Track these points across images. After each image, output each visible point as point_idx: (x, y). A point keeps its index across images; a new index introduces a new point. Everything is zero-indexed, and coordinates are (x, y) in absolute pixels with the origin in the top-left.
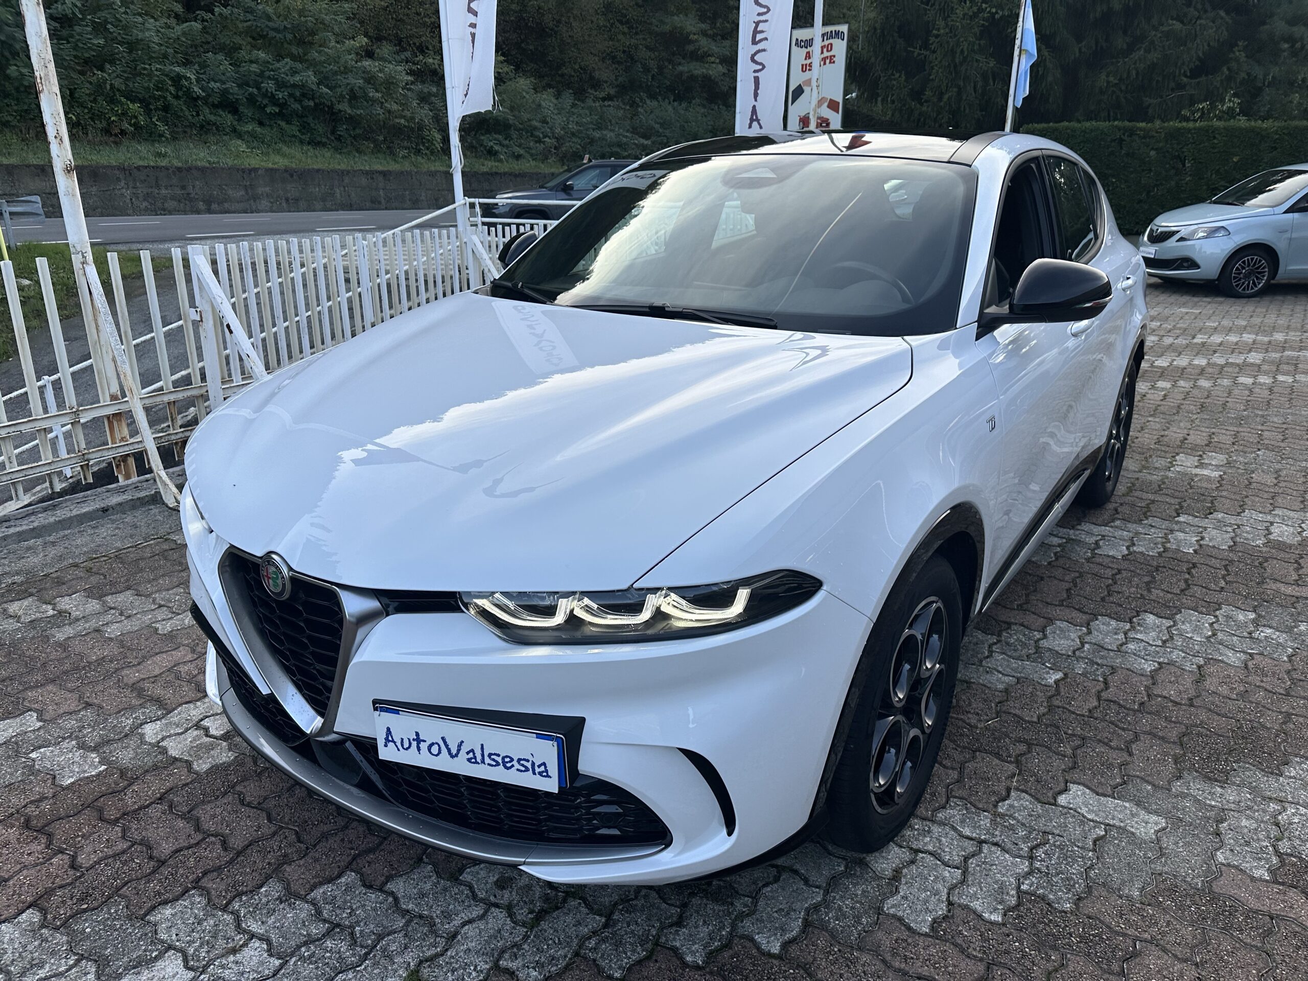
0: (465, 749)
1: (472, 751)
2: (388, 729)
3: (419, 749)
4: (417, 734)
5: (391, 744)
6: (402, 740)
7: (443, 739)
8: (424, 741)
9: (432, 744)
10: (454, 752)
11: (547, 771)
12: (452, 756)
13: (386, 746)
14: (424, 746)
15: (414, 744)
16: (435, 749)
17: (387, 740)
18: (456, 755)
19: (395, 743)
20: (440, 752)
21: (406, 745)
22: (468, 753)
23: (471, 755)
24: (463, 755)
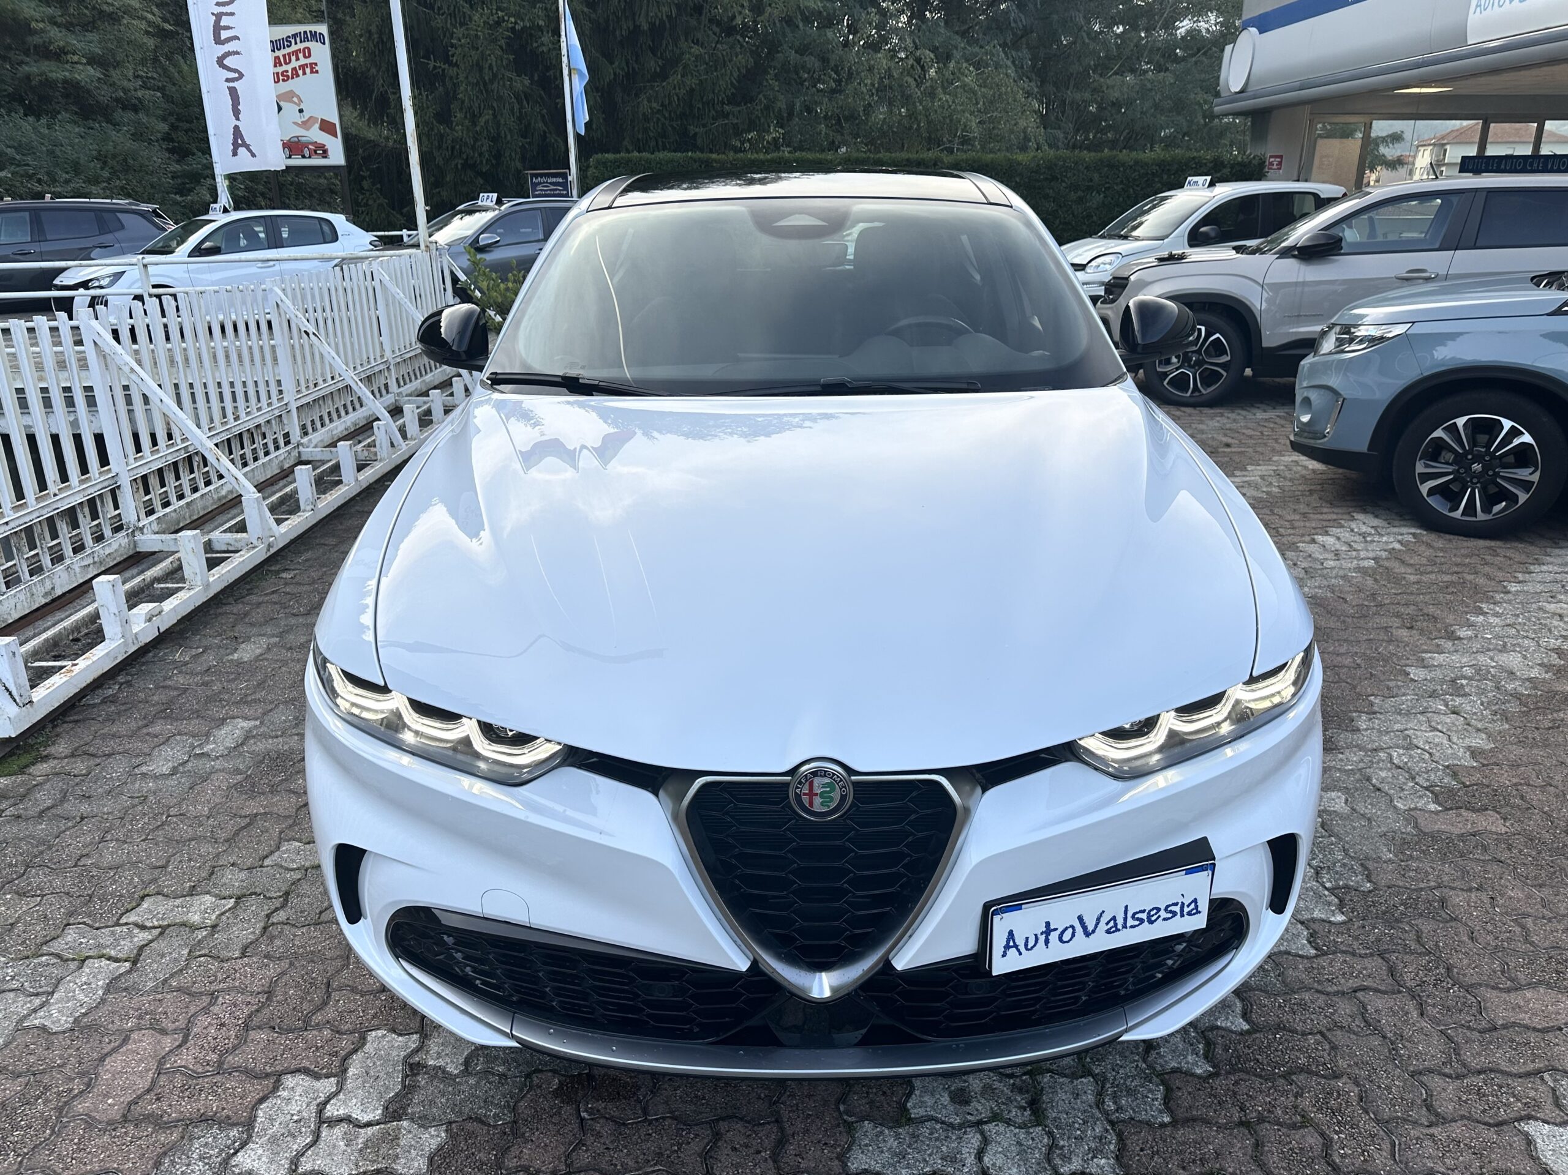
0: (1104, 920)
1: (1114, 918)
2: (1011, 933)
3: (1047, 942)
4: (1048, 924)
5: (1012, 951)
6: (1027, 938)
7: (1080, 918)
8: (1056, 929)
9: (1066, 929)
10: (1090, 928)
11: (1196, 907)
12: (1087, 934)
13: (1004, 955)
14: (1054, 936)
15: (1042, 938)
16: (1067, 936)
17: (1007, 947)
18: (1093, 931)
19: (1016, 946)
20: (1073, 935)
21: (1031, 944)
22: (1107, 924)
23: (1112, 924)
24: (1102, 927)
